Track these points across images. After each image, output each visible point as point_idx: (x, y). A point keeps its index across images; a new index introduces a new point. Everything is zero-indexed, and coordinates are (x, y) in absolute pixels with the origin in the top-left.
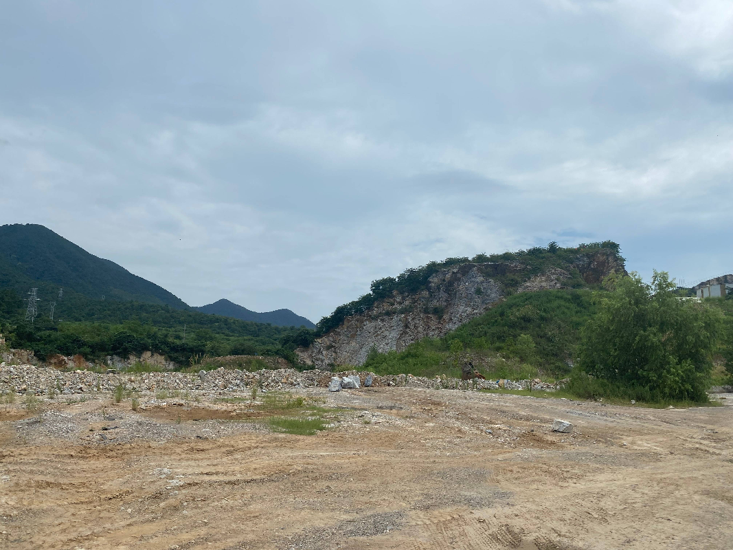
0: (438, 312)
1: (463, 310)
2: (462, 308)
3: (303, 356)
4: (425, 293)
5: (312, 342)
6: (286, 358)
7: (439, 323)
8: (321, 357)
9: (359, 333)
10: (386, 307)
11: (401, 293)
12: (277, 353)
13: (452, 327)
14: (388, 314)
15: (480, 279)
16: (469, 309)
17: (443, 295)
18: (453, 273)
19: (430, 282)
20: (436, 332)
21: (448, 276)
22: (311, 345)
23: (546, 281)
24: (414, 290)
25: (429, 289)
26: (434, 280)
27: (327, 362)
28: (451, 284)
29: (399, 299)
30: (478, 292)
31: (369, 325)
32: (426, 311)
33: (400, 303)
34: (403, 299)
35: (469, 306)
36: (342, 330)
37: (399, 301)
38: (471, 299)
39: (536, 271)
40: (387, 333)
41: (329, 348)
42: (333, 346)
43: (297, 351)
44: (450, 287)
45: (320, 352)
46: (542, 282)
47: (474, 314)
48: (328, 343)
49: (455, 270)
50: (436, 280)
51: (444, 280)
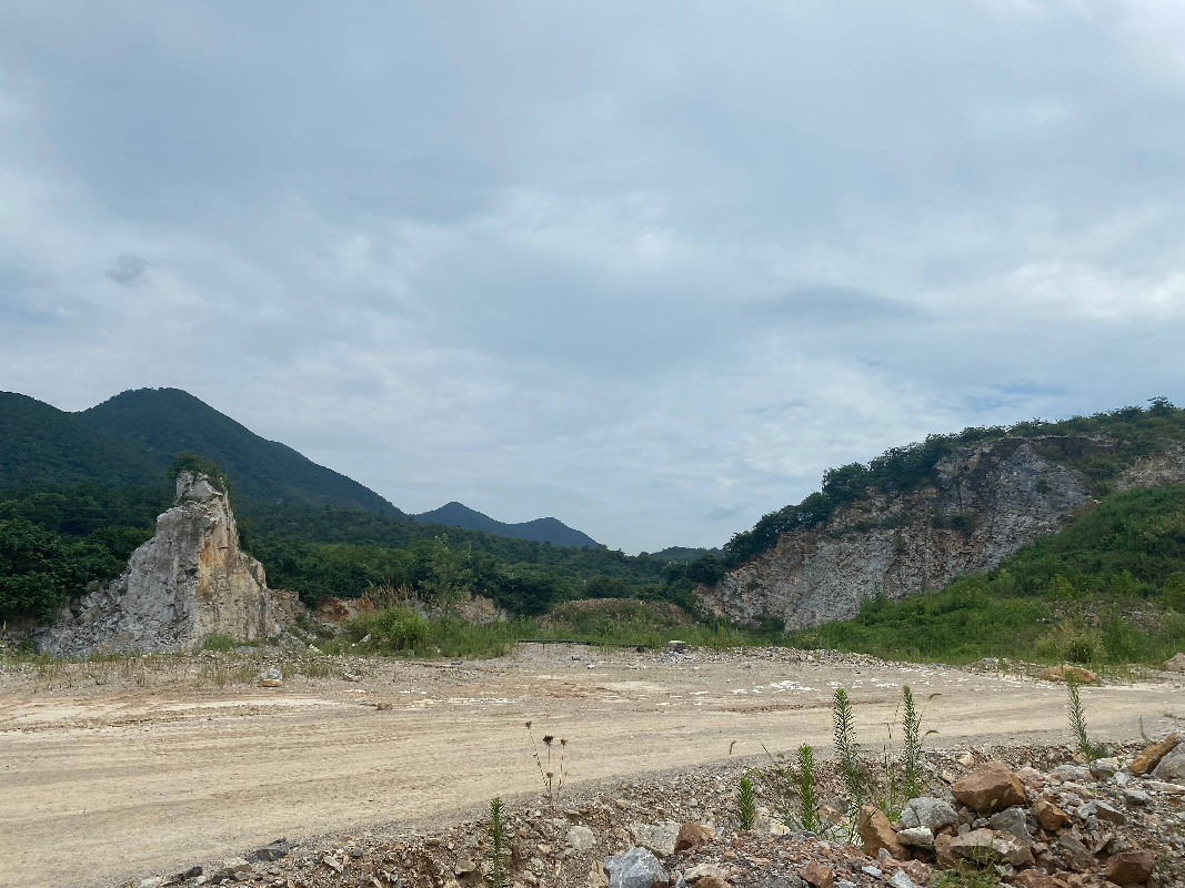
0: (962, 525)
1: (1014, 520)
2: (1011, 518)
3: (709, 602)
4: (932, 491)
5: (722, 576)
6: (680, 603)
7: (966, 544)
8: (738, 602)
9: (807, 561)
10: (855, 515)
11: (884, 490)
12: (663, 594)
13: (996, 554)
14: (863, 528)
15: (1040, 465)
16: (1029, 520)
17: (968, 495)
18: (983, 454)
19: (938, 472)
20: (961, 561)
21: (975, 459)
22: (720, 582)
23: (1168, 467)
24: (906, 487)
25: (937, 484)
26: (946, 469)
27: (751, 611)
28: (979, 473)
29: (879, 502)
30: (1042, 488)
31: (827, 549)
32: (937, 524)
33: (882, 510)
34: (889, 501)
35: (1027, 513)
36: (775, 555)
37: (878, 506)
38: (1029, 500)
39: (1145, 450)
40: (862, 563)
41: (752, 586)
42: (758, 585)
43: (698, 592)
44: (979, 479)
45: (735, 595)
46: (1160, 469)
47: (1039, 529)
48: (749, 579)
49: (986, 450)
50: (950, 467)
51: (966, 468)
